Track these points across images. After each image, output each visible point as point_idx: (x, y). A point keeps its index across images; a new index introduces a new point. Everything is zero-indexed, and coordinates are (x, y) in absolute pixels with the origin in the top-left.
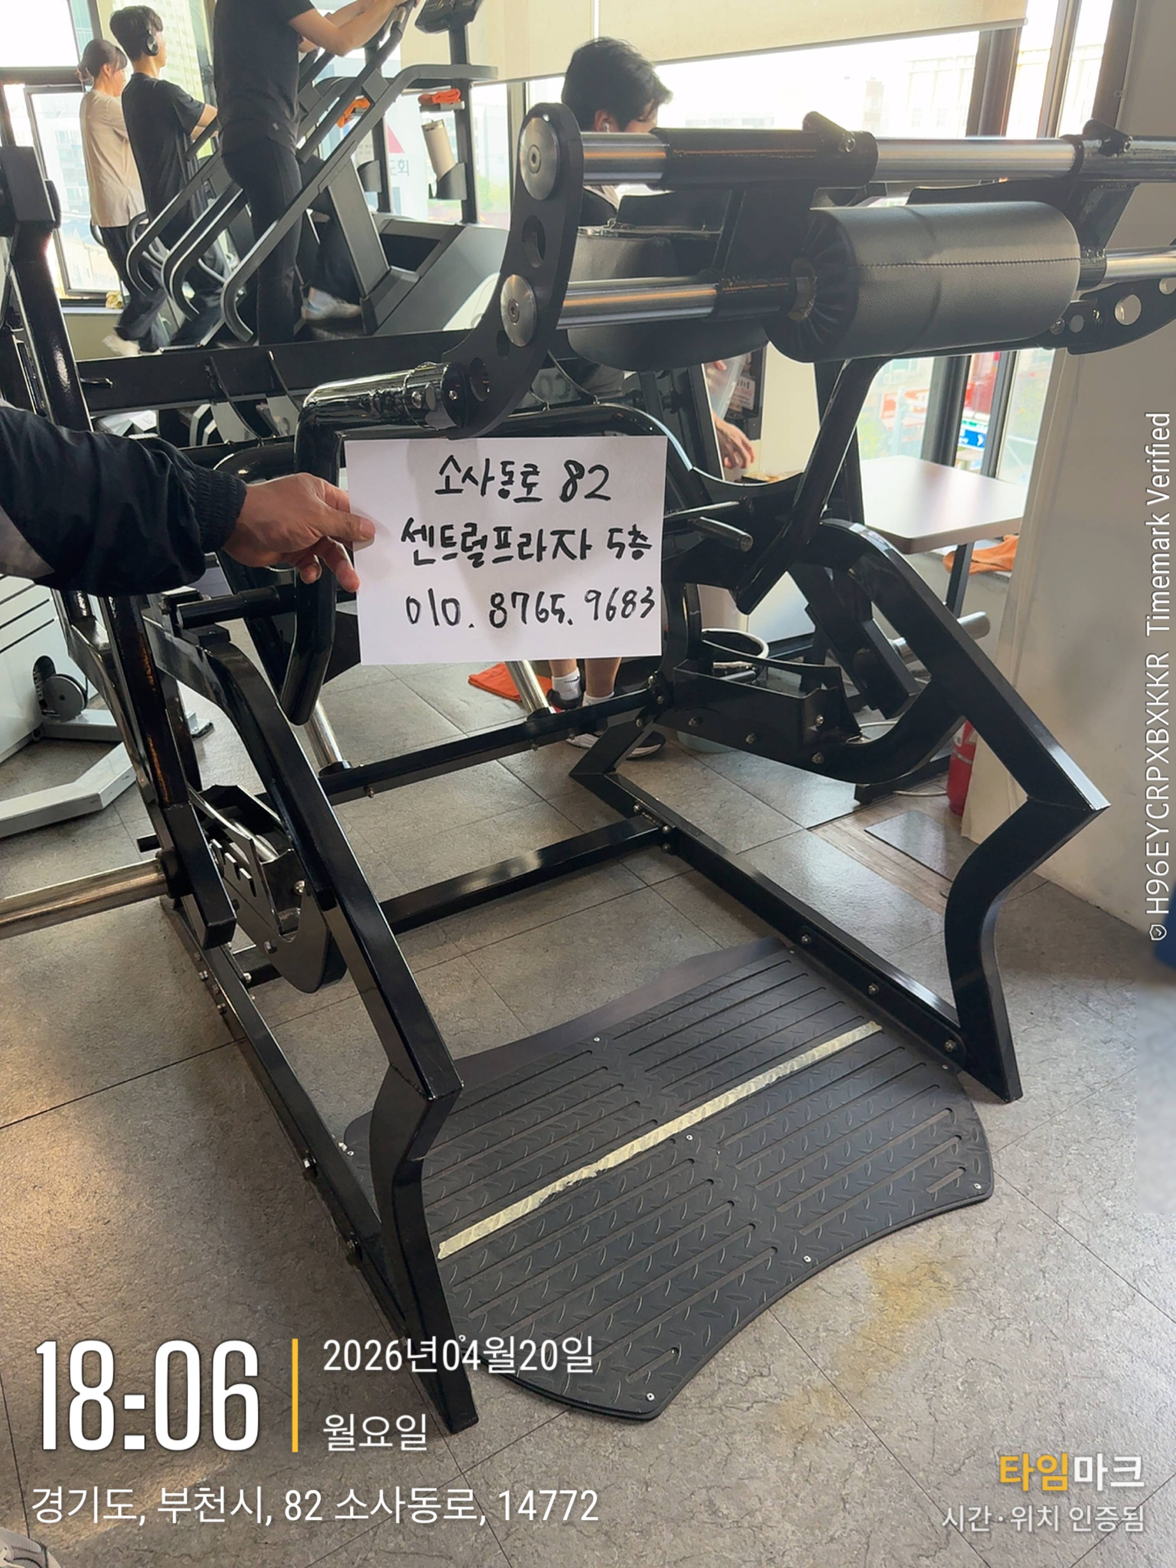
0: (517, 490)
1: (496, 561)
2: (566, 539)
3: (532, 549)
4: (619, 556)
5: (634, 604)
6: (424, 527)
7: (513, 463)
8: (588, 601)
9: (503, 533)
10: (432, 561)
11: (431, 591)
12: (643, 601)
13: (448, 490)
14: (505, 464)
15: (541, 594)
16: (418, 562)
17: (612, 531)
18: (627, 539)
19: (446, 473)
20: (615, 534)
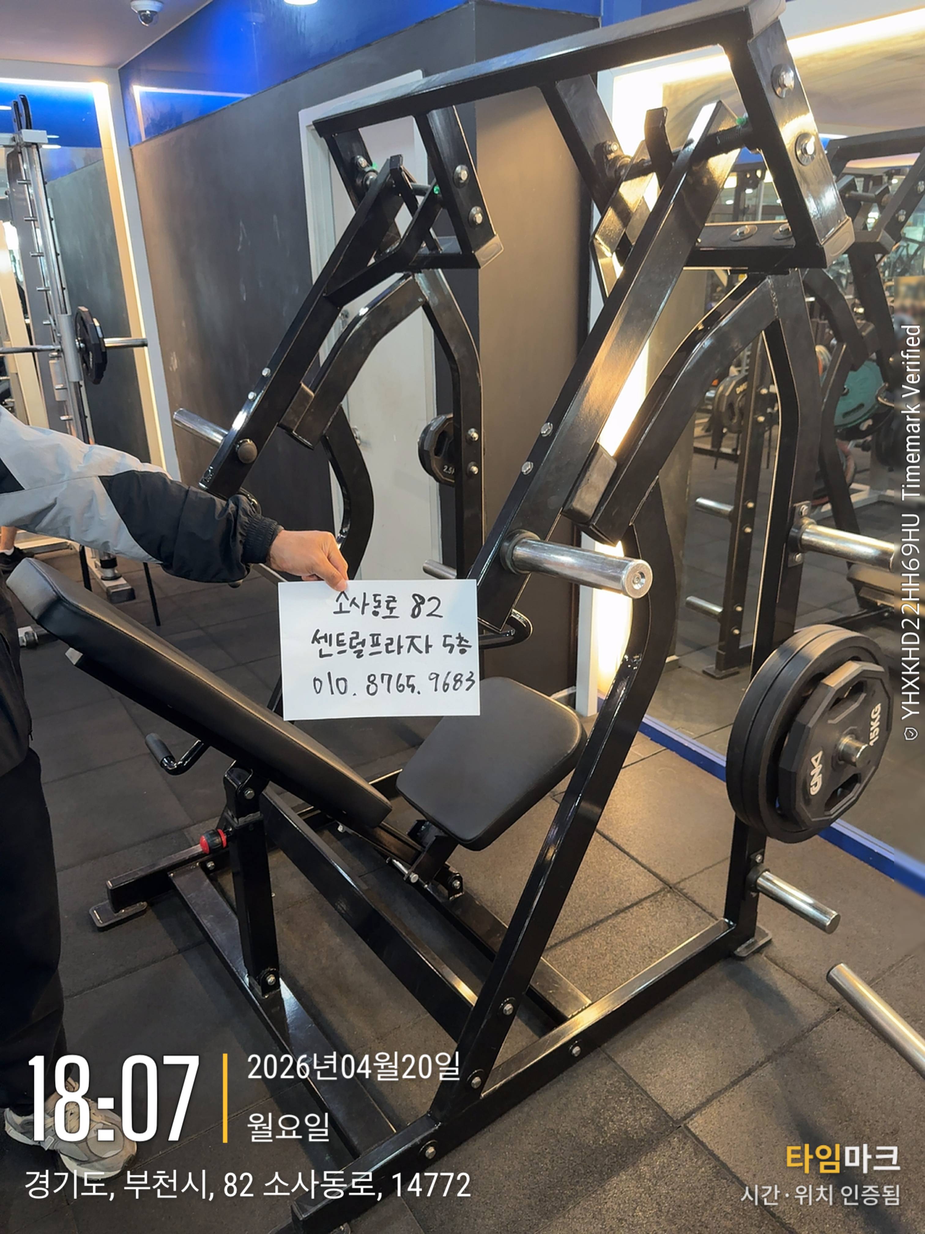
0: (383, 611)
1: (371, 654)
2: (416, 641)
3: (394, 647)
4: (451, 651)
5: (461, 682)
6: (326, 635)
7: (380, 595)
8: (431, 679)
9: (375, 637)
10: (331, 655)
11: (329, 674)
12: (467, 680)
13: (341, 612)
14: (375, 596)
15: (400, 675)
16: (321, 656)
17: (445, 637)
18: (456, 642)
19: (340, 601)
20: (447, 638)
